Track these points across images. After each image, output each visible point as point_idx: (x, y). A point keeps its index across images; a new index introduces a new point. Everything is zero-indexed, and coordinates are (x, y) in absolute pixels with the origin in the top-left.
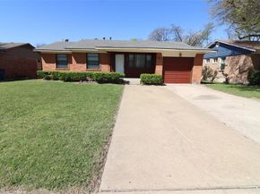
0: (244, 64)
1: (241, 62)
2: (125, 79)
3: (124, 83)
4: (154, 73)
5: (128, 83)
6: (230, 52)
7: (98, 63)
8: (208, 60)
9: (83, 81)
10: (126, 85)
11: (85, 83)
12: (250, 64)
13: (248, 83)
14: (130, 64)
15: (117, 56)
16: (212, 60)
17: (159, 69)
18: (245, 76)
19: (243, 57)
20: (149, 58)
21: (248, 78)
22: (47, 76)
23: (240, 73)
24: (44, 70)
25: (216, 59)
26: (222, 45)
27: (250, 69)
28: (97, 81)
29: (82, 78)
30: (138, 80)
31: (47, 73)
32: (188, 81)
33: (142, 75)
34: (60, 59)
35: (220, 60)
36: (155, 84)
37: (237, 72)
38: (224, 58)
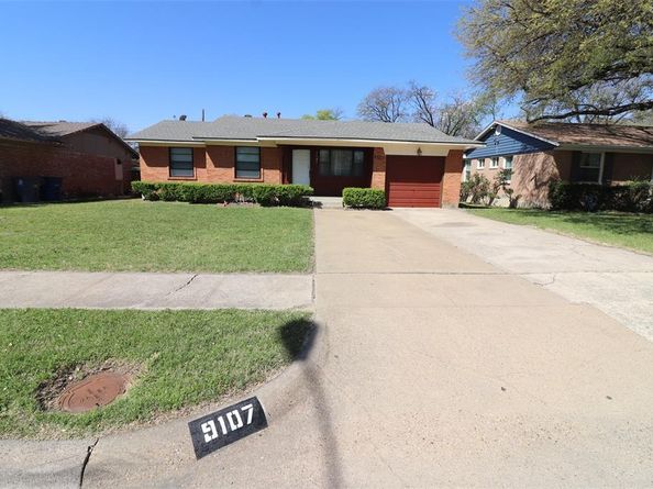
0: (543, 170)
1: (538, 167)
2: (312, 199)
3: (310, 205)
4: (369, 186)
5: (319, 205)
6: (518, 145)
7: (257, 167)
8: (482, 160)
9: (229, 201)
10: (316, 209)
11: (232, 205)
12: (553, 169)
13: (548, 205)
14: (323, 170)
15: (295, 152)
16: (489, 162)
17: (378, 179)
18: (544, 192)
19: (542, 156)
20: (359, 156)
21: (550, 196)
22: (152, 193)
23: (537, 187)
24: (145, 180)
25: (496, 159)
26: (505, 131)
27: (553, 179)
28: (259, 201)
29: (227, 196)
30: (339, 200)
31: (152, 187)
32: (434, 202)
33: (345, 190)
34: (176, 158)
35: (503, 163)
36: (370, 208)
37: (531, 185)
38: (509, 158)
